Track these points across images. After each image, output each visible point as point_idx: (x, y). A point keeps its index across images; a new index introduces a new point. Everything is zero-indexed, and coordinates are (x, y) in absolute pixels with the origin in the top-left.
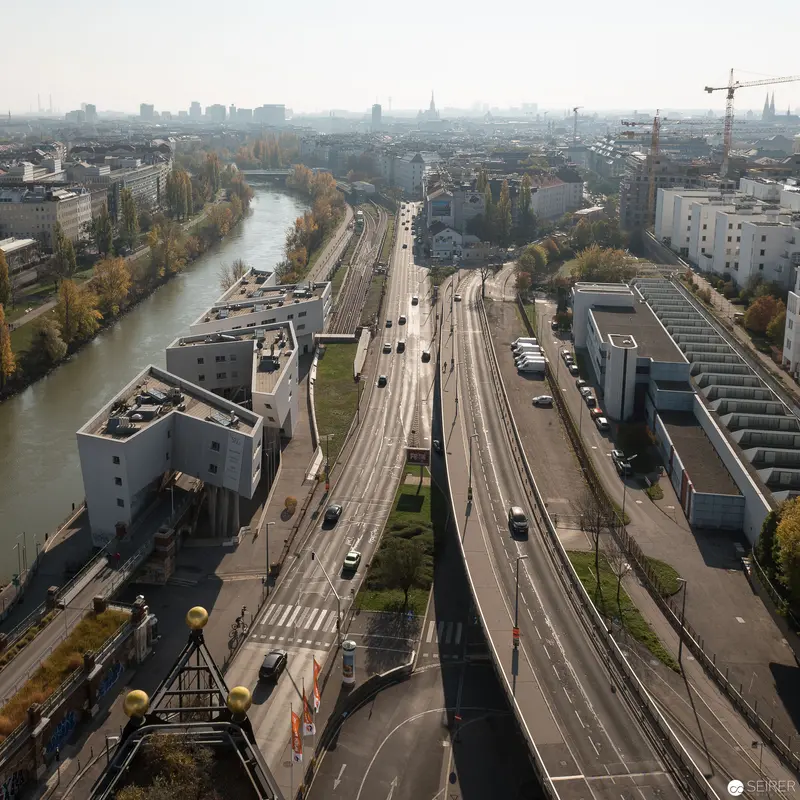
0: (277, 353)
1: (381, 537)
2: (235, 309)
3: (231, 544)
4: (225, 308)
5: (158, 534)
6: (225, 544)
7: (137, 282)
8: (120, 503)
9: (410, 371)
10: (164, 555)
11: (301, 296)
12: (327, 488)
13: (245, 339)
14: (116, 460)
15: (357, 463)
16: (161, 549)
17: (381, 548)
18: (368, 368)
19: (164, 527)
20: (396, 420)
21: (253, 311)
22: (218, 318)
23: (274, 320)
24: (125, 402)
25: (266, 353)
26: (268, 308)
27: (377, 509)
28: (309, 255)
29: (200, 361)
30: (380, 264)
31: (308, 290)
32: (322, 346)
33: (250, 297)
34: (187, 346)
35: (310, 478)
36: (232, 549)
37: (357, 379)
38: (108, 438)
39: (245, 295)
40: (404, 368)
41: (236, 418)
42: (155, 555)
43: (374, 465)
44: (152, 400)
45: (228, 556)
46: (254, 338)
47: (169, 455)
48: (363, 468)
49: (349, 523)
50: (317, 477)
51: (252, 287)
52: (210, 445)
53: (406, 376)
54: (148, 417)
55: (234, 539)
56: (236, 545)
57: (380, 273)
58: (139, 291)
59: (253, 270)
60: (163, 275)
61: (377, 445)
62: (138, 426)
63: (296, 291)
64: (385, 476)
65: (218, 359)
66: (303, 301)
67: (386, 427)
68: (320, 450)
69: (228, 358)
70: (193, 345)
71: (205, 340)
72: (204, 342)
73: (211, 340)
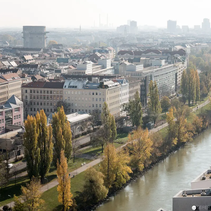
7: (157, 148)
70: (192, 197)
71: (201, 194)
72: (200, 195)
73: (205, 194)
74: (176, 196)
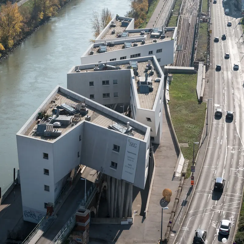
0: (150, 79)
1: (238, 223)
2: (110, 45)
3: (127, 223)
4: (103, 45)
5: (77, 213)
6: (123, 223)
7: (25, 23)
8: (47, 188)
9: (238, 96)
10: (83, 229)
11: (158, 37)
12: (192, 183)
13: (123, 68)
14: (46, 156)
15: (210, 165)
16: (80, 224)
17: (240, 230)
18: (207, 93)
19: (81, 208)
20: (234, 133)
21: (124, 47)
22: (99, 51)
23: (139, 55)
24: (45, 112)
25: (142, 79)
26: (135, 45)
27: (231, 200)
28: (149, 6)
29: (91, 84)
30: (203, 15)
31: (161, 33)
32: (170, 75)
33: (120, 36)
34: (81, 72)
35: (178, 175)
36: (128, 226)
37: (200, 101)
38: (39, 139)
39: (115, 35)
40: (233, 94)
41: (131, 128)
42: (76, 229)
43: (223, 167)
44: (65, 112)
45: (124, 232)
46: (130, 67)
47: (80, 155)
48: (216, 168)
49: (212, 210)
50: (183, 175)
51: (119, 29)
52: (112, 147)
53: (236, 100)
54: (65, 124)
55: (129, 220)
56: (130, 224)
57: (204, 21)
58: (27, 30)
59: (117, 16)
60: (42, 18)
61: (223, 152)
62: (60, 131)
63: (152, 34)
64: (233, 176)
65: (104, 83)
66: (159, 41)
67: (228, 138)
68: (182, 154)
69: (111, 82)
70: (86, 72)
71: (94, 68)
72: (93, 70)
73: (98, 68)
74: (70, 72)
